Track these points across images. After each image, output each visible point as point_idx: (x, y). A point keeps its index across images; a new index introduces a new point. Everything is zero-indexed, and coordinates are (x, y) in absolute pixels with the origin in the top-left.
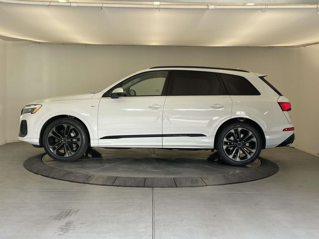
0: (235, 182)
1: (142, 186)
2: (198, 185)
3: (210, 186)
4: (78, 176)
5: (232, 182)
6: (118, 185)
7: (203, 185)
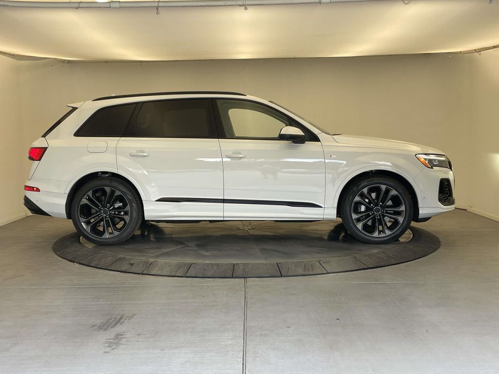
0: (371, 266)
1: (229, 276)
2: (315, 273)
3: (333, 273)
4: (133, 263)
5: (366, 267)
6: (193, 276)
7: (322, 272)
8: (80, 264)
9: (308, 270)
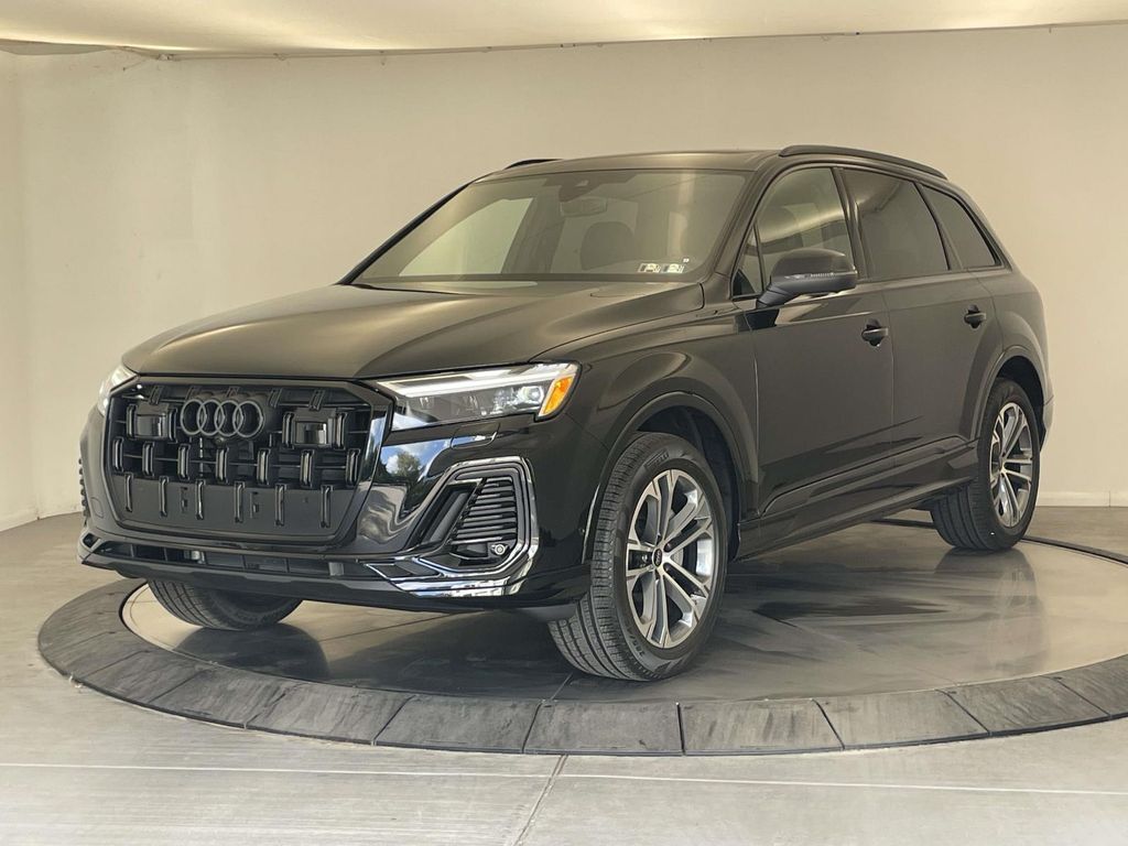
1: (515, 747)
3: (861, 747)
5: (981, 730)
6: (400, 739)
7: (824, 745)
8: (85, 684)
9: (777, 736)
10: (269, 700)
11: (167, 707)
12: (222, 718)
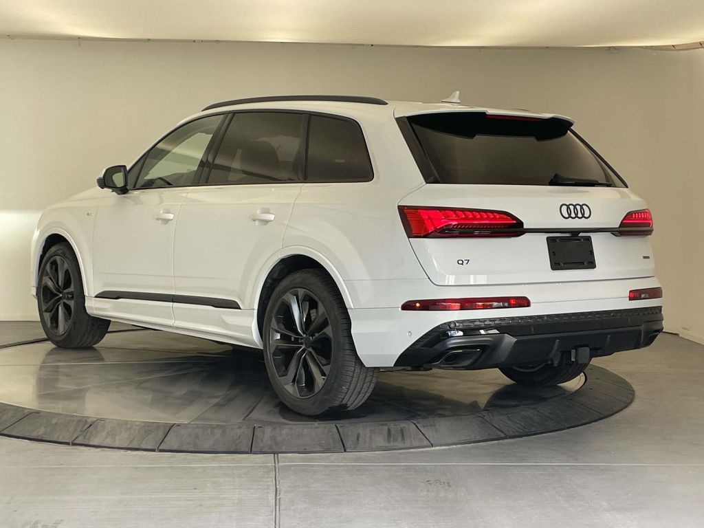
0: (511, 434)
1: (247, 450)
2: (407, 445)
4: (56, 424)
6: (175, 448)
7: (421, 444)
9: (395, 440)
10: (82, 428)
11: (13, 433)
12: (55, 439)
